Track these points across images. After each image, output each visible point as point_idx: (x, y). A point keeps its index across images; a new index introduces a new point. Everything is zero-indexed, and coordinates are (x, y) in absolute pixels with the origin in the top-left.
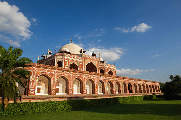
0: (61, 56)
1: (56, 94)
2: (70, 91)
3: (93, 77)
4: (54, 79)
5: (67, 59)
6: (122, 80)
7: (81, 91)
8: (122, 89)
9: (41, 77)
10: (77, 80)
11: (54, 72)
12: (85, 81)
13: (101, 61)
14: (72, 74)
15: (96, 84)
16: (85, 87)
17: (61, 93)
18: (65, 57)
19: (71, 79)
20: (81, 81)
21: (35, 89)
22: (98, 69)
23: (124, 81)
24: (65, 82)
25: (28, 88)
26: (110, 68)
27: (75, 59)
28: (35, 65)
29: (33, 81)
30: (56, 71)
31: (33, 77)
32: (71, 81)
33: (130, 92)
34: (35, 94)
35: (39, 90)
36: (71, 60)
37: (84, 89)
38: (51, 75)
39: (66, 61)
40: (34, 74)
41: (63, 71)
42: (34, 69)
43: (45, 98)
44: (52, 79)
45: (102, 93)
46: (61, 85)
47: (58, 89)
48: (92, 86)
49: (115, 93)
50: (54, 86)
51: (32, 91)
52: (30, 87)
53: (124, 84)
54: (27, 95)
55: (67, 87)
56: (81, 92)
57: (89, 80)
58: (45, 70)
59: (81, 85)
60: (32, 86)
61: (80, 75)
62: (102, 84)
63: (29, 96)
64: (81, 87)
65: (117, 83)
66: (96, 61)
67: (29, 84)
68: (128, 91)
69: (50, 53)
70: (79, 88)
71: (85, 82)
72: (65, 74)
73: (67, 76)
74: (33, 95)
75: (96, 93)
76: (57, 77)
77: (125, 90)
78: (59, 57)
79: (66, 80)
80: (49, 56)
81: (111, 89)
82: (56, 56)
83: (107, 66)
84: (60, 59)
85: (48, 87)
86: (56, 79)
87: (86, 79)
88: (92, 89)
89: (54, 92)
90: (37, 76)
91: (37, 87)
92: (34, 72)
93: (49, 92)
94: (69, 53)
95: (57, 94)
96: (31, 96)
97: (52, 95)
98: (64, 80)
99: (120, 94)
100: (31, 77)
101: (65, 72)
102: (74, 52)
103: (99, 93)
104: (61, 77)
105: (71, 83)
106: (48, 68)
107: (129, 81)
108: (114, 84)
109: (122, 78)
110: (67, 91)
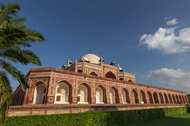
0: (81, 64)
1: (77, 103)
2: (93, 99)
3: (116, 84)
4: (75, 86)
5: (87, 68)
6: (147, 88)
7: (105, 99)
8: (147, 98)
9: (61, 84)
10: (100, 88)
11: (76, 78)
12: (108, 88)
13: (120, 70)
14: (94, 81)
15: (120, 92)
16: (108, 96)
17: (82, 102)
18: (85, 66)
19: (93, 86)
20: (104, 89)
21: (54, 97)
22: (117, 77)
23: (149, 89)
24: (87, 89)
25: (47, 96)
26: (129, 77)
27: (94, 68)
28: (55, 70)
29: (52, 87)
30: (77, 77)
31: (53, 83)
32: (93, 88)
33: (156, 102)
34: (55, 103)
35: (59, 99)
36: (91, 69)
37: (107, 97)
38: (72, 81)
39: (86, 70)
40: (53, 80)
41: (85, 78)
42: (54, 75)
43: (65, 108)
44: (73, 85)
45: (127, 102)
46: (82, 92)
47: (79, 97)
48: (116, 95)
49: (141, 103)
50: (75, 94)
51: (51, 99)
52: (49, 94)
53: (149, 93)
54: (46, 104)
55: (89, 95)
56: (104, 101)
57: (112, 87)
58: (65, 76)
59: (104, 94)
60: (52, 93)
61: (103, 82)
62: (126, 92)
63: (47, 104)
64: (105, 96)
65: (141, 91)
66: (115, 69)
67: (48, 91)
68: (154, 101)
69: (70, 63)
70: (102, 96)
71: (108, 90)
72: (86, 80)
73: (89, 82)
74: (52, 104)
75: (121, 102)
76: (79, 83)
77: (151, 100)
78: (79, 66)
79: (88, 87)
80: (70, 65)
81: (135, 98)
82: (76, 65)
83: (126, 75)
84: (80, 67)
85: (68, 94)
86: (77, 86)
87: (109, 87)
88: (116, 98)
89: (75, 100)
90: (57, 82)
91: (57, 94)
92: (53, 78)
93: (70, 100)
94: (89, 62)
95: (79, 103)
96: (50, 104)
97: (73, 104)
98: (86, 88)
99: (146, 104)
100: (51, 83)
101: (86, 78)
102: (93, 61)
103: (123, 103)
104: (83, 84)
105: (93, 91)
106: (68, 74)
107: (154, 90)
108: (139, 93)
109: (146, 87)
110: (89, 100)
